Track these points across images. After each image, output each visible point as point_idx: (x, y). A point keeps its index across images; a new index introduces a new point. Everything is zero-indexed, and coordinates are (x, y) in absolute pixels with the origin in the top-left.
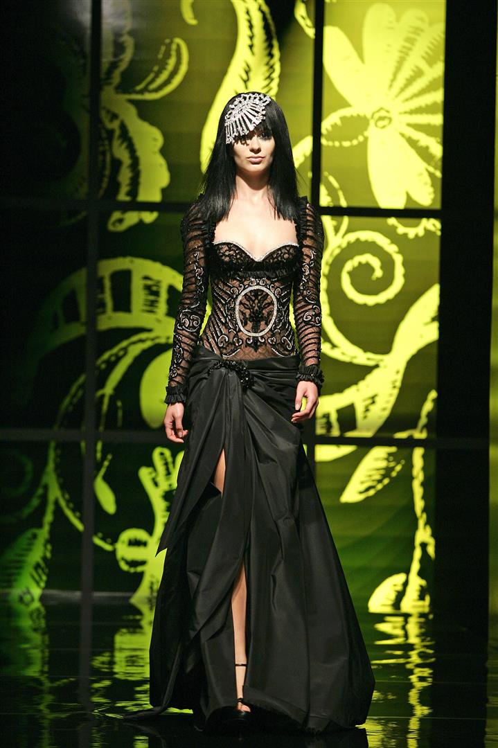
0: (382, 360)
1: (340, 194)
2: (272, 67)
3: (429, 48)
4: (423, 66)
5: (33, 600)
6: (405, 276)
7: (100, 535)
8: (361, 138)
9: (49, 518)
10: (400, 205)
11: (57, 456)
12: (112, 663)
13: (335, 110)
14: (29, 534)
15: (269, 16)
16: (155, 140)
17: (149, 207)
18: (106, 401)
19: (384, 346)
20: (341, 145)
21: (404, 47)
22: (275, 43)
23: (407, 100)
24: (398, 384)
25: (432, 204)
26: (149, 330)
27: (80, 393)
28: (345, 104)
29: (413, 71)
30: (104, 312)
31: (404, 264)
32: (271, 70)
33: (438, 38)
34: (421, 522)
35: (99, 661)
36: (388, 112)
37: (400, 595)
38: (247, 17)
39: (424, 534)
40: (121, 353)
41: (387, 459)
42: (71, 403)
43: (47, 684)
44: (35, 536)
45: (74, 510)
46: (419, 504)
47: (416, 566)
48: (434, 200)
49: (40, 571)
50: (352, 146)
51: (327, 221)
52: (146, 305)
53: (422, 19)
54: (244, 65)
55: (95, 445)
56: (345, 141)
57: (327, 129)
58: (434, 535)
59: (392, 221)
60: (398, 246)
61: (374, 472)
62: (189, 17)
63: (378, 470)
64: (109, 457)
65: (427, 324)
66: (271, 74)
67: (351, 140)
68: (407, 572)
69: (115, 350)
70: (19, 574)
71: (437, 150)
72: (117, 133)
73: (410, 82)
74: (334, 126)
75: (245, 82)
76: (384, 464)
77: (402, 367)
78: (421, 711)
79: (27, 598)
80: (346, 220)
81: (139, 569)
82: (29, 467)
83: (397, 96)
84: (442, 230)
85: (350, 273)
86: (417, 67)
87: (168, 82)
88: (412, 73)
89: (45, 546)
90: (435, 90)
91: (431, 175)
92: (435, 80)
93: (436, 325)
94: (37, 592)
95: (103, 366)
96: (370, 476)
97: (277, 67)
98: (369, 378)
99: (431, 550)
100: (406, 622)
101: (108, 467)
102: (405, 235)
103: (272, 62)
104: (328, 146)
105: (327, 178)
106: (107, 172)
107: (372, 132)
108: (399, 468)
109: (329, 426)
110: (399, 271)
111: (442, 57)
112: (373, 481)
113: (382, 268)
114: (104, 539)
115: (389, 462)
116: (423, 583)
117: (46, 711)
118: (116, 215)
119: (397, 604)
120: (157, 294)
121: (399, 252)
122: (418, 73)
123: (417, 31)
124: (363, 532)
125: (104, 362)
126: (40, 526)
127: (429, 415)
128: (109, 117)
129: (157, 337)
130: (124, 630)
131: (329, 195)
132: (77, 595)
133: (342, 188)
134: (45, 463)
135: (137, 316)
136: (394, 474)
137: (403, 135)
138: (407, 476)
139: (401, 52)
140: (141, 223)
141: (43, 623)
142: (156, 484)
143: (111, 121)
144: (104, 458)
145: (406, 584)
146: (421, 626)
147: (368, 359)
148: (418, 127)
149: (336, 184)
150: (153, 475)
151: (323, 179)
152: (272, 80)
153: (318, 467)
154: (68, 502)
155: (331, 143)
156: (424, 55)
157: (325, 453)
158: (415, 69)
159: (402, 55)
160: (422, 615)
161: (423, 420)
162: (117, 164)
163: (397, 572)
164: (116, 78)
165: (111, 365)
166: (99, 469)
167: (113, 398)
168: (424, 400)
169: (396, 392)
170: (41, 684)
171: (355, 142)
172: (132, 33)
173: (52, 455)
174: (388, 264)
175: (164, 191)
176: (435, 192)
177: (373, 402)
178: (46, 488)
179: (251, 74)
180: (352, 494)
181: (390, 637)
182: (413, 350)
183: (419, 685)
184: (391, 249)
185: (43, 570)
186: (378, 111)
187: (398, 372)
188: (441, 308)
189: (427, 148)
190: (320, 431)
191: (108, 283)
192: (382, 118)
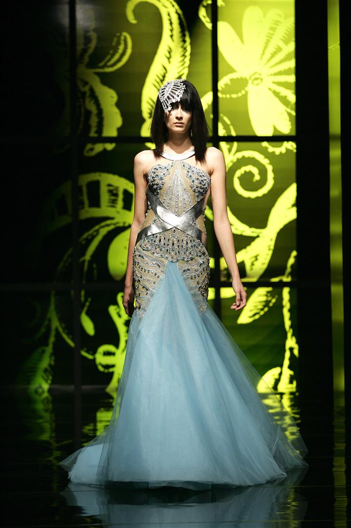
0: (261, 233)
1: (231, 128)
2: (185, 49)
3: (285, 33)
4: (282, 45)
5: (43, 392)
6: (274, 179)
7: (85, 349)
8: (243, 92)
9: (52, 339)
10: (269, 133)
11: (56, 300)
12: (95, 430)
13: (226, 74)
14: (40, 350)
15: (182, 17)
16: (112, 97)
17: (110, 140)
18: (86, 264)
19: (261, 223)
20: (231, 97)
21: (269, 33)
22: (187, 34)
23: (272, 67)
24: (272, 247)
25: (290, 133)
26: (112, 218)
27: (70, 260)
28: (232, 70)
29: (276, 48)
30: (83, 208)
31: (274, 171)
32: (185, 51)
33: (291, 27)
34: (289, 335)
35: (87, 429)
36: (260, 75)
37: (277, 381)
38: (168, 17)
39: (291, 342)
40: (95, 234)
41: (266, 295)
42: (64, 266)
43: (55, 445)
44: (43, 352)
45: (68, 334)
46: (288, 323)
47: (286, 362)
48: (291, 130)
49: (48, 374)
50: (238, 98)
51: (224, 145)
52: (110, 202)
53: (280, 15)
54: (168, 48)
55: (80, 293)
56: (234, 94)
57: (221, 87)
58: (297, 342)
59: (265, 144)
60: (269, 159)
61: (258, 304)
62: (131, 19)
63: (261, 302)
64: (89, 299)
65: (289, 209)
66: (185, 53)
67: (237, 94)
68: (281, 366)
69: (91, 232)
70: (34, 376)
71: (292, 98)
72: (88, 94)
73: (273, 55)
74: (226, 85)
75: (169, 58)
76: (264, 298)
77: (274, 236)
79: (40, 391)
80: (235, 144)
81: (111, 370)
82: (39, 308)
83: (265, 64)
84: (297, 149)
85: (239, 178)
86: (277, 46)
87: (119, 60)
88: (275, 50)
89: (50, 357)
90: (290, 59)
91: (289, 114)
92: (289, 53)
93: (295, 209)
94: (46, 386)
95: (84, 242)
96: (256, 306)
97: (189, 49)
98: (253, 244)
99: (296, 352)
100: (281, 398)
101: (89, 307)
102: (274, 152)
103: (185, 46)
104: (223, 98)
105: (222, 118)
106: (82, 119)
107: (250, 88)
108: (274, 301)
110: (270, 176)
111: (293, 39)
112: (258, 309)
113: (259, 174)
114: (88, 352)
115: (268, 297)
116: (292, 373)
117: (55, 461)
118: (89, 146)
119: (275, 387)
120: (116, 195)
121: (270, 163)
122: (279, 49)
123: (277, 23)
124: (252, 342)
125: (84, 239)
126: (47, 345)
127: (292, 266)
128: (83, 84)
129: (118, 223)
130: (102, 409)
131: (224, 129)
132: (72, 387)
133: (232, 124)
134: (48, 305)
135: (105, 210)
136: (271, 305)
137: (270, 89)
138: (279, 306)
139: (267, 36)
140: (105, 150)
141: (50, 406)
142: (120, 316)
143: (84, 86)
144: (86, 300)
145: (280, 374)
146: (291, 400)
147: (253, 232)
148: (280, 84)
149: (228, 122)
150: (118, 310)
151: (220, 118)
152: (186, 57)
153: (223, 302)
154: (64, 329)
155: (224, 96)
156: (282, 38)
157: (227, 293)
158: (276, 47)
159: (267, 38)
160: (291, 393)
161: (289, 270)
162: (88, 113)
163: (275, 366)
164: (86, 59)
165: (89, 241)
166: (83, 308)
167: (90, 262)
168: (289, 257)
169: (271, 253)
170: (51, 444)
171: (240, 95)
172: (95, 30)
173: (53, 300)
174: (263, 172)
175: (119, 130)
176: (292, 125)
177: (257, 260)
178: (50, 320)
179: (172, 54)
180: (245, 318)
181: (272, 408)
182: (281, 226)
184: (265, 161)
185: (49, 372)
186: (254, 74)
187: (271, 240)
188: (298, 198)
189: (286, 97)
190: (223, 279)
191: (85, 190)
192: (256, 79)
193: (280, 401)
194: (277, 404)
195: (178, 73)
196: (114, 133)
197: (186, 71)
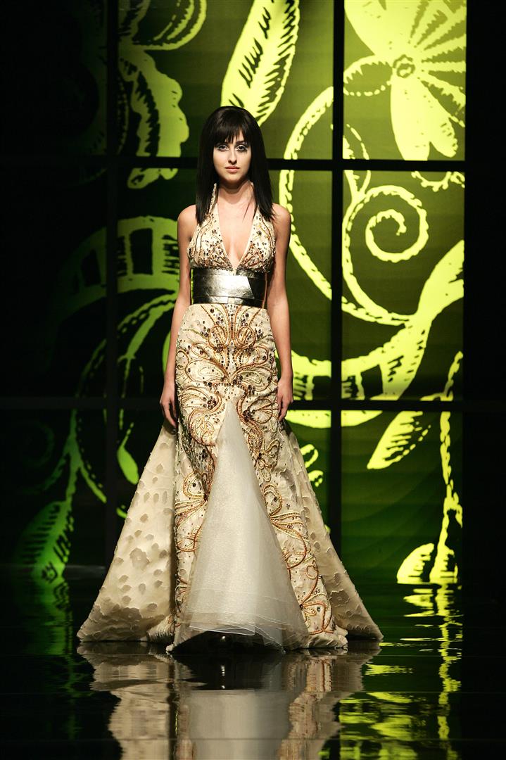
0: (407, 320)
1: (363, 146)
2: (292, 14)
4: (446, 10)
5: (56, 575)
6: (428, 231)
7: (124, 507)
8: (384, 88)
9: (71, 489)
10: (423, 156)
11: (78, 425)
13: (356, 59)
14: (51, 507)
16: (174, 92)
17: (169, 162)
18: (128, 366)
19: (408, 304)
20: (363, 95)
23: (430, 47)
24: (424, 345)
25: (455, 156)
26: (171, 292)
27: (101, 359)
28: (369, 53)
29: (435, 16)
30: (125, 274)
31: (428, 219)
32: (291, 18)
34: (449, 489)
36: (410, 59)
37: (429, 566)
39: (451, 502)
40: (143, 316)
41: (413, 424)
42: (92, 370)
43: (71, 663)
44: (57, 509)
45: (96, 482)
46: (447, 471)
47: (444, 535)
48: (458, 152)
49: (63, 545)
50: (375, 96)
51: (350, 175)
52: (166, 266)
54: (264, 13)
55: (119, 413)
56: (367, 91)
57: (348, 78)
58: (460, 503)
59: (416, 174)
60: (422, 200)
61: (401, 437)
63: (404, 435)
64: (132, 425)
65: (452, 282)
66: (290, 22)
67: (373, 90)
68: (436, 541)
69: (136, 314)
70: (42, 549)
71: (460, 99)
72: (136, 85)
73: (432, 27)
74: (356, 75)
75: (265, 30)
76: (410, 429)
77: (427, 327)
78: (450, 685)
79: (51, 573)
80: (369, 174)
82: (51, 437)
83: (419, 43)
84: (466, 183)
85: (371, 229)
86: (439, 12)
87: (186, 31)
88: (434, 19)
89: (68, 518)
90: (458, 35)
91: (455, 125)
92: (457, 24)
93: (461, 283)
94: (60, 567)
95: (125, 330)
96: (397, 442)
97: (297, 14)
98: (395, 340)
99: (459, 518)
100: (435, 594)
101: (130, 436)
102: (430, 188)
103: (292, 9)
104: (350, 97)
105: (349, 129)
106: (126, 128)
107: (394, 81)
108: (425, 433)
109: (354, 390)
110: (424, 226)
112: (400, 446)
113: (405, 224)
115: (415, 426)
116: (451, 552)
117: (71, 691)
118: (136, 172)
119: (425, 574)
121: (424, 207)
122: (441, 18)
124: (392, 500)
125: (125, 325)
126: (63, 498)
127: (456, 377)
128: (127, 68)
131: (352, 148)
132: (101, 570)
133: (364, 141)
134: (67, 433)
135: (159, 278)
136: (420, 439)
137: (425, 84)
138: (434, 441)
140: (161, 177)
141: (67, 599)
143: (129, 73)
144: (126, 427)
146: (450, 597)
147: (393, 319)
148: (440, 75)
149: (358, 137)
151: (345, 131)
152: (293, 27)
153: (343, 431)
154: (90, 473)
157: (351, 418)
158: (437, 14)
160: (450, 586)
161: (450, 382)
162: (136, 118)
163: (425, 542)
164: (134, 28)
165: (133, 329)
166: (121, 438)
167: (135, 364)
168: (450, 361)
169: (422, 352)
170: (66, 662)
171: (377, 92)
173: (73, 424)
174: (412, 221)
175: (183, 145)
176: (459, 143)
177: (399, 365)
178: (68, 458)
179: (270, 22)
180: (378, 461)
182: (438, 309)
183: (448, 659)
184: (416, 203)
185: (66, 544)
186: (400, 59)
187: (423, 333)
188: (466, 264)
189: (451, 96)
190: (345, 395)
191: (128, 243)
192: (404, 67)
193: (433, 600)
194: (429, 604)
195: (280, 55)
196: (176, 152)
197: (292, 51)
